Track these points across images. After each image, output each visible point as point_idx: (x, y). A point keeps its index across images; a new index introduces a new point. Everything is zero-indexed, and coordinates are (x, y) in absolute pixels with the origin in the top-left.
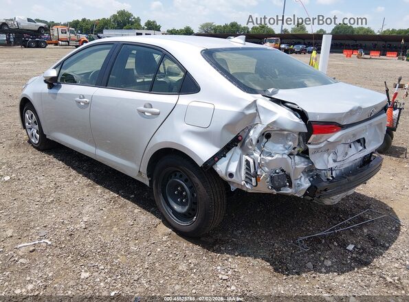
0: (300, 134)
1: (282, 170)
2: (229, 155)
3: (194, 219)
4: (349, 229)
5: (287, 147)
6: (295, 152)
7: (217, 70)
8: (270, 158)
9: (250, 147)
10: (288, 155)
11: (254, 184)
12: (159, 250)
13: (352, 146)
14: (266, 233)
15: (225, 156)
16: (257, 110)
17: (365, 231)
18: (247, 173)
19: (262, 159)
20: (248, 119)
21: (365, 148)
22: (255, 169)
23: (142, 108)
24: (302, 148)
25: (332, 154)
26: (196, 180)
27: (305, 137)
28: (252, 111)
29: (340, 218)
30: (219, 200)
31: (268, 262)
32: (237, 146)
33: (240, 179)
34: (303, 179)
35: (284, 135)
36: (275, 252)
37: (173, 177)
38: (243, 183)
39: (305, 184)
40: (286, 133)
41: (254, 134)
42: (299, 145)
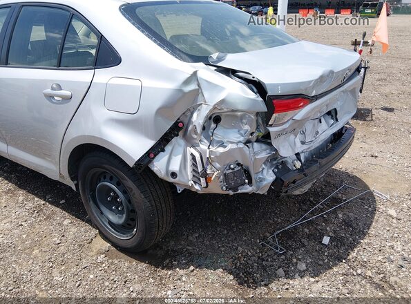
0: (257, 114)
1: (239, 164)
2: (168, 148)
3: (134, 232)
4: (322, 216)
5: (242, 132)
6: (254, 138)
7: (143, 32)
8: (221, 150)
9: (195, 136)
10: (245, 144)
11: (204, 185)
12: (92, 276)
13: (323, 120)
14: (227, 233)
15: (163, 150)
16: (199, 85)
17: (340, 216)
18: (194, 170)
19: (211, 152)
20: (188, 97)
21: (337, 120)
22: (203, 166)
23: (49, 91)
24: (263, 132)
25: (299, 135)
26: (129, 183)
27: (265, 118)
28: (193, 87)
29: (311, 202)
30: (163, 206)
31: (231, 274)
32: (177, 135)
33: (186, 178)
34: (265, 172)
35: (236, 116)
36: (239, 259)
37: (102, 179)
38: (191, 183)
39: (269, 177)
40: (239, 114)
41: (198, 119)
42: (258, 128)
